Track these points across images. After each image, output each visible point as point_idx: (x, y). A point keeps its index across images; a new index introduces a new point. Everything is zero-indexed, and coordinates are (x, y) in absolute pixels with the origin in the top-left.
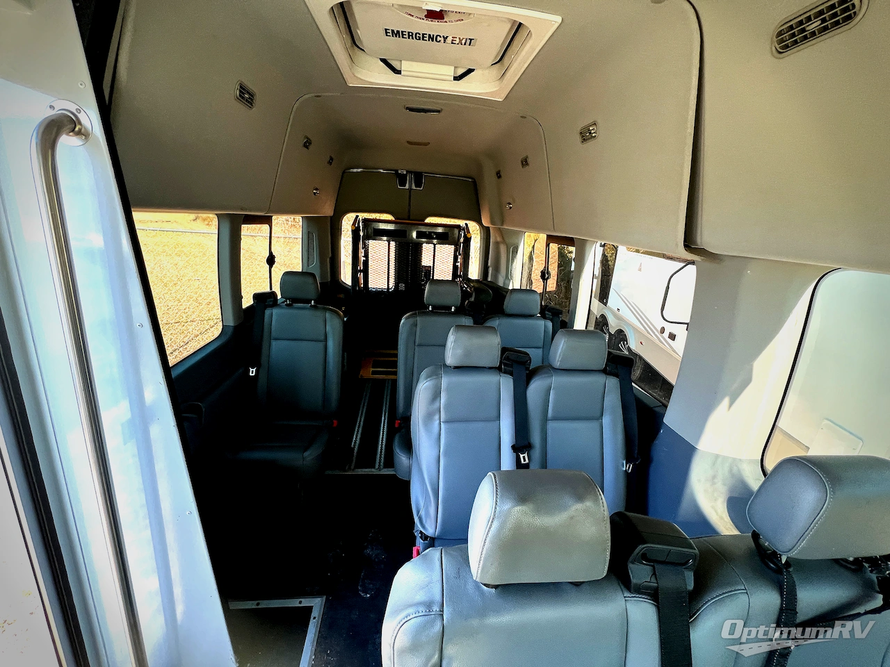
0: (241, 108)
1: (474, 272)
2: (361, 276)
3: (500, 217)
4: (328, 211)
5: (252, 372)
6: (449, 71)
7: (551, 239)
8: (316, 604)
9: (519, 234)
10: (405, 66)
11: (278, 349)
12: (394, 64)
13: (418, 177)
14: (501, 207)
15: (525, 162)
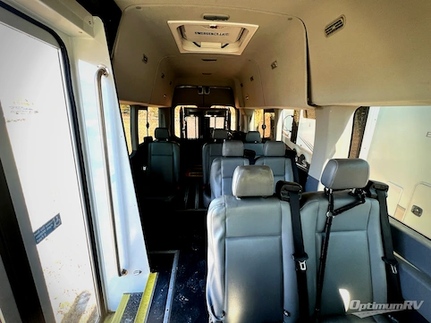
0: (143, 63)
1: (233, 128)
2: (184, 132)
3: (243, 104)
4: (169, 105)
5: (144, 168)
6: (220, 45)
7: (265, 111)
8: (176, 252)
9: (252, 111)
10: (202, 44)
11: (154, 159)
12: (198, 43)
13: (207, 88)
14: (243, 99)
15: (252, 79)
